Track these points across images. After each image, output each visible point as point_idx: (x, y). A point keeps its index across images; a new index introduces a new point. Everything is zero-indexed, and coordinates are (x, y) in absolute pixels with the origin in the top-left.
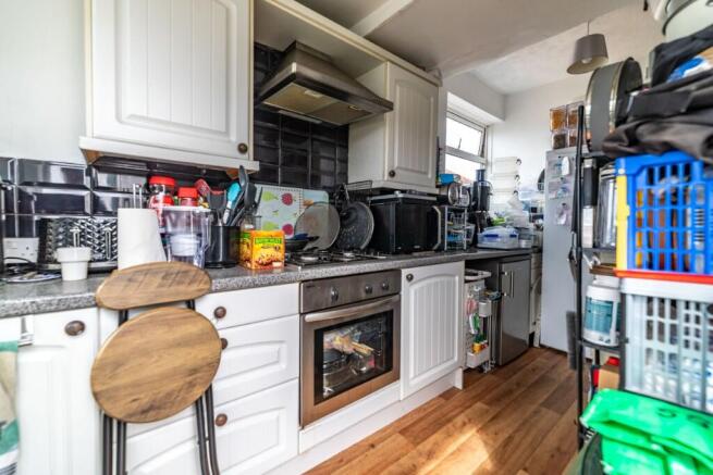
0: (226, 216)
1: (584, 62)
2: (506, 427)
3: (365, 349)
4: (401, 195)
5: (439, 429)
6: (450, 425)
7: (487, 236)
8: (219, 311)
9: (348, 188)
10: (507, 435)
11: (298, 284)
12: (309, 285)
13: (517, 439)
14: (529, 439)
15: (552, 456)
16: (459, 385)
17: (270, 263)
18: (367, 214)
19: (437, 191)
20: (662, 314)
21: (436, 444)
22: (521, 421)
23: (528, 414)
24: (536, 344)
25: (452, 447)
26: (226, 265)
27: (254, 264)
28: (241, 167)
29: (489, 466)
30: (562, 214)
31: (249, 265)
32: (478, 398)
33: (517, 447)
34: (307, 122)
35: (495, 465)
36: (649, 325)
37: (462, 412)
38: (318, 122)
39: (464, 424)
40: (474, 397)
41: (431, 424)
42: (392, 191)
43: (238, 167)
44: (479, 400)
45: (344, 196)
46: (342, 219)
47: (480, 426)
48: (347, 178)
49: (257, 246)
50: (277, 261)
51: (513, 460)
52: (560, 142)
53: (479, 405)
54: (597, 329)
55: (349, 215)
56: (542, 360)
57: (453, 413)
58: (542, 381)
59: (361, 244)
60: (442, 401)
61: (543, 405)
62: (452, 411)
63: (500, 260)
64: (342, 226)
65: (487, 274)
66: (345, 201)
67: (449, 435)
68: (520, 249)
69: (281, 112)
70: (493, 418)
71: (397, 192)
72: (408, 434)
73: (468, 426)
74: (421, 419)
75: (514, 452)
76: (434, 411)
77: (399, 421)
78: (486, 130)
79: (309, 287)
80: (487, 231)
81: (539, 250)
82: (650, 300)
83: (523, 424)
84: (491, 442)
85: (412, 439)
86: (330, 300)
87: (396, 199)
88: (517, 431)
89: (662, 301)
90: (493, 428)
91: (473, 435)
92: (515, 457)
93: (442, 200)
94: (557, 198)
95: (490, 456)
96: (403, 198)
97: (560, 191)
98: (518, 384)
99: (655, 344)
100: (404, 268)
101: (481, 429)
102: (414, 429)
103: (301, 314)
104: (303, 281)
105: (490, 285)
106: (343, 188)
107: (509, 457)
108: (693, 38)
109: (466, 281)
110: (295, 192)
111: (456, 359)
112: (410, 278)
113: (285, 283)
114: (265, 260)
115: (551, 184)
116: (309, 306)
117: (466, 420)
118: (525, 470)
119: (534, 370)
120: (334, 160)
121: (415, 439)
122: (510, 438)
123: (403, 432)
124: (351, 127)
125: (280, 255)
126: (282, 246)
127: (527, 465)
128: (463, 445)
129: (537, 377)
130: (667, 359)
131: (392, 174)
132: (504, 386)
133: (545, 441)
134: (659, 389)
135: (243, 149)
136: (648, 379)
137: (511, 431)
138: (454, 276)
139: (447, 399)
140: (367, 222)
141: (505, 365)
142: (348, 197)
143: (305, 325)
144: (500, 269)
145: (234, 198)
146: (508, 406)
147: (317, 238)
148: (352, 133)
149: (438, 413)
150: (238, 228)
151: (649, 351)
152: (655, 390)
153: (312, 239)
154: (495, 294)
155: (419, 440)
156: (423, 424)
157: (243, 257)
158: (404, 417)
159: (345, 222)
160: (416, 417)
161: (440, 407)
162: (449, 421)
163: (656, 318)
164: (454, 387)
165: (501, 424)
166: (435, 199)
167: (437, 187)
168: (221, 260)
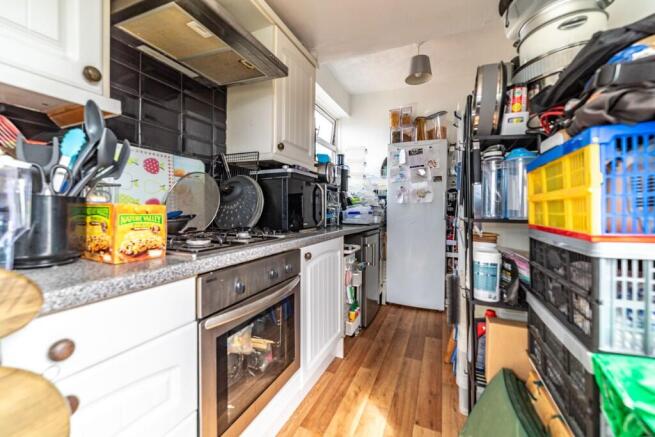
0: (58, 181)
1: (417, 75)
2: (389, 385)
3: (264, 344)
4: (290, 170)
5: (337, 406)
6: (345, 400)
7: (350, 213)
8: (59, 348)
9: (227, 160)
10: (392, 394)
11: (193, 279)
12: (209, 279)
13: (401, 395)
14: (409, 391)
15: (430, 402)
16: (340, 355)
17: (145, 252)
18: (254, 188)
19: (315, 170)
20: (630, 274)
21: (340, 425)
22: (397, 376)
23: (399, 368)
24: (383, 303)
25: (355, 423)
26: (58, 260)
27: (117, 254)
28: (91, 104)
29: (391, 431)
30: (400, 195)
31: (107, 258)
32: (358, 364)
33: (404, 402)
34: (177, 72)
35: (395, 428)
36: (619, 285)
37: (350, 382)
38: (192, 75)
39: (356, 394)
40: (355, 364)
41: (328, 405)
42: (280, 165)
43: (84, 103)
44: (360, 365)
45: (224, 168)
46: (223, 193)
47: (369, 392)
48: (225, 148)
49: (122, 227)
50: (156, 248)
51: (405, 418)
52: (396, 138)
53: (362, 370)
54: (486, 288)
55: (231, 190)
56: (391, 315)
57: (343, 387)
58: (398, 334)
59: (248, 221)
60: (330, 375)
61: (406, 355)
62: (342, 384)
63: (363, 234)
64: (223, 203)
65: (358, 247)
66: (224, 174)
67: (348, 411)
68: (374, 224)
69: (142, 48)
70: (377, 380)
71: (285, 167)
72: (310, 424)
73: (360, 395)
74: (318, 402)
75: (403, 410)
76: (327, 388)
77: (297, 412)
78: (336, 122)
79: (208, 281)
80: (349, 209)
81: (384, 225)
82: (619, 262)
83: (399, 379)
84: (383, 405)
85: (315, 429)
86: (234, 294)
87: (286, 174)
88: (398, 387)
89: (630, 262)
90: (380, 390)
91: (367, 404)
92: (406, 413)
93: (322, 179)
94: (397, 182)
95: (388, 421)
96: (292, 173)
97: (398, 176)
98: (383, 341)
99: (624, 303)
100: (302, 246)
101: (371, 394)
102: (313, 416)
103: (199, 321)
104: (199, 275)
105: (359, 256)
106: (220, 158)
107: (402, 416)
108: (627, 29)
109: (345, 255)
110: (163, 158)
111: (339, 330)
112: (308, 257)
113: (178, 280)
114: (136, 249)
115: (392, 171)
116: (210, 307)
117: (357, 389)
118: (417, 423)
119: (389, 325)
120: (210, 125)
121: (319, 428)
122: (396, 395)
123: (305, 424)
124: (229, 90)
125: (160, 239)
126: (163, 227)
127: (417, 418)
128: (362, 418)
129: (393, 332)
130: (634, 315)
131: (281, 147)
132: (374, 346)
133: (420, 389)
134: (628, 344)
135: (91, 75)
136: (617, 337)
137: (394, 388)
138: (337, 251)
139: (334, 372)
140: (255, 197)
141: (369, 325)
142: (228, 170)
143: (205, 334)
144: (364, 241)
145: (75, 151)
146: (383, 363)
147: (194, 216)
148: (231, 97)
149: (331, 391)
150: (83, 200)
151: (619, 310)
152: (624, 346)
153: (189, 217)
154: (362, 264)
155: (323, 428)
156: (321, 407)
157: (92, 246)
158: (301, 405)
159: (227, 198)
160: (312, 401)
161: (330, 383)
162: (343, 395)
163: (624, 279)
164: (336, 358)
165: (385, 384)
166: (316, 177)
167: (316, 165)
168: (48, 252)
